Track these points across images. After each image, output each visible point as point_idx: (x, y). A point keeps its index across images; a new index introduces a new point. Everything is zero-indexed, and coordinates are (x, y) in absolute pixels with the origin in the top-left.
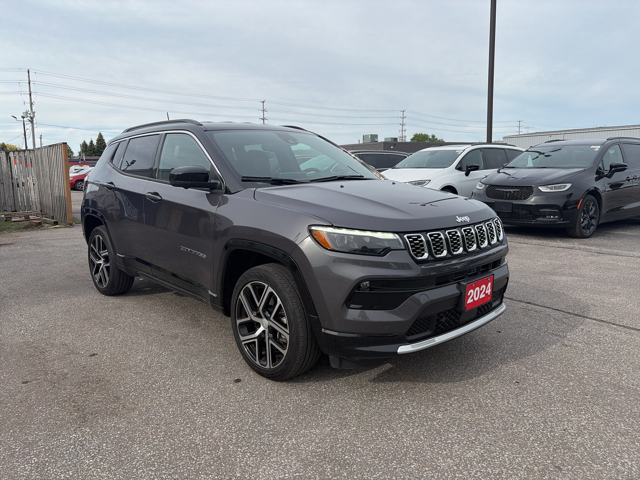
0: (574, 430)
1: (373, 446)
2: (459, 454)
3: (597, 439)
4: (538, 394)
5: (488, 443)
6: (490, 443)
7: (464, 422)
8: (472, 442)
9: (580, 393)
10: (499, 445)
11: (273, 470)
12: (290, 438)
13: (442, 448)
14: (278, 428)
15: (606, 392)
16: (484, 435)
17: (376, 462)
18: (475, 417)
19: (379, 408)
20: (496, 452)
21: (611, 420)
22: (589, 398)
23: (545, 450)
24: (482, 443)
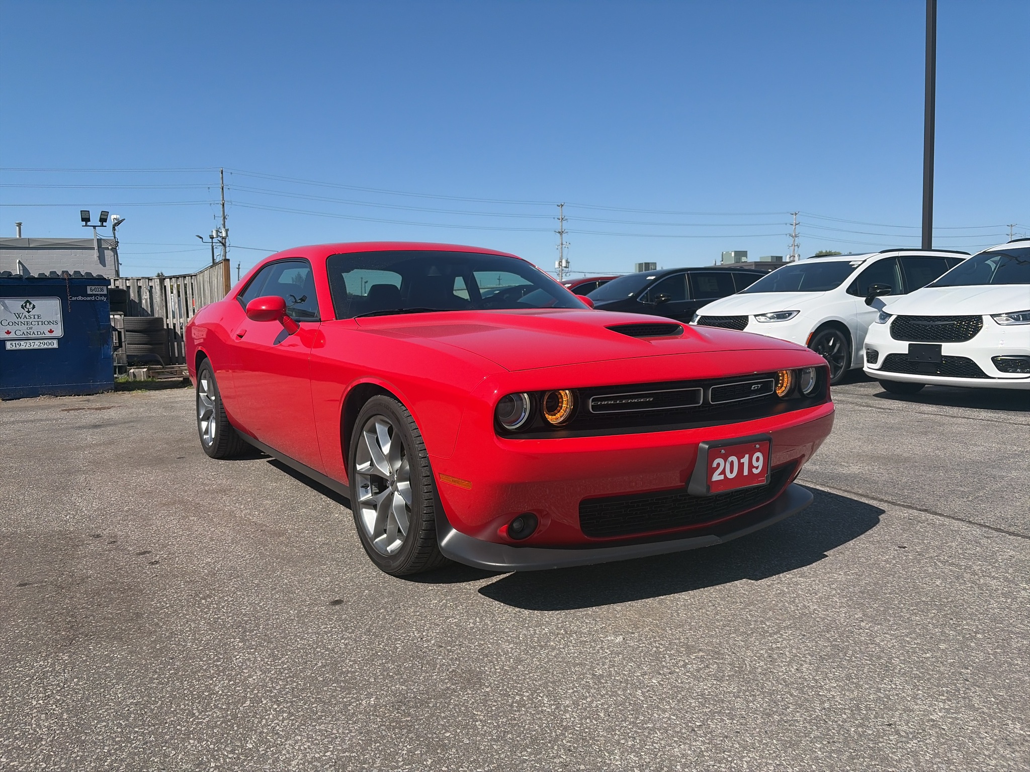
0: (910, 728)
1: (505, 720)
2: (656, 748)
3: (950, 747)
4: (866, 660)
5: (723, 734)
6: (726, 734)
7: (695, 695)
8: (693, 730)
9: (952, 664)
10: (744, 740)
11: (309, 744)
12: (369, 696)
13: (630, 735)
14: (359, 678)
15: (1010, 664)
16: (722, 720)
17: (495, 747)
18: (721, 689)
19: (549, 661)
20: (729, 751)
21: (999, 714)
22: (967, 674)
23: (830, 757)
24: (711, 733)
